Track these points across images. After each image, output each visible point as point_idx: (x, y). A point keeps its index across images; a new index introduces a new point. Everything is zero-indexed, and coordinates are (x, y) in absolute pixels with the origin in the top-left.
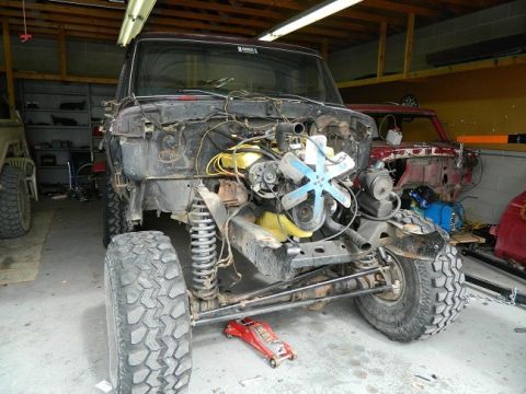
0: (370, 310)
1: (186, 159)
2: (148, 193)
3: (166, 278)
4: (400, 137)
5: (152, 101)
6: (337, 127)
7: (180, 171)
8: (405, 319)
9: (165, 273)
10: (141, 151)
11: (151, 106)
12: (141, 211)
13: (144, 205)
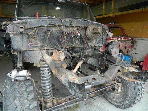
0: (109, 96)
1: (38, 42)
2: (24, 56)
3: (28, 100)
4: (113, 34)
5: (24, 19)
6: (97, 29)
7: (36, 47)
8: (123, 101)
9: (27, 97)
10: (19, 39)
11: (23, 21)
12: (22, 63)
13: (23, 61)
